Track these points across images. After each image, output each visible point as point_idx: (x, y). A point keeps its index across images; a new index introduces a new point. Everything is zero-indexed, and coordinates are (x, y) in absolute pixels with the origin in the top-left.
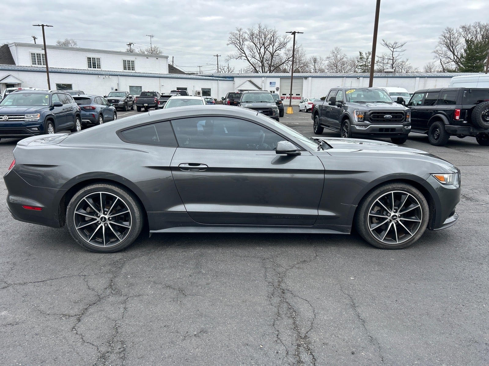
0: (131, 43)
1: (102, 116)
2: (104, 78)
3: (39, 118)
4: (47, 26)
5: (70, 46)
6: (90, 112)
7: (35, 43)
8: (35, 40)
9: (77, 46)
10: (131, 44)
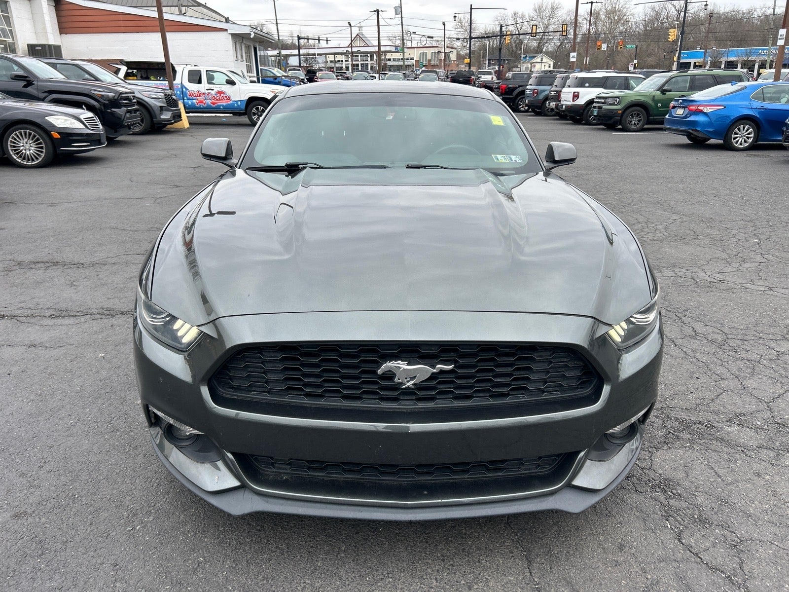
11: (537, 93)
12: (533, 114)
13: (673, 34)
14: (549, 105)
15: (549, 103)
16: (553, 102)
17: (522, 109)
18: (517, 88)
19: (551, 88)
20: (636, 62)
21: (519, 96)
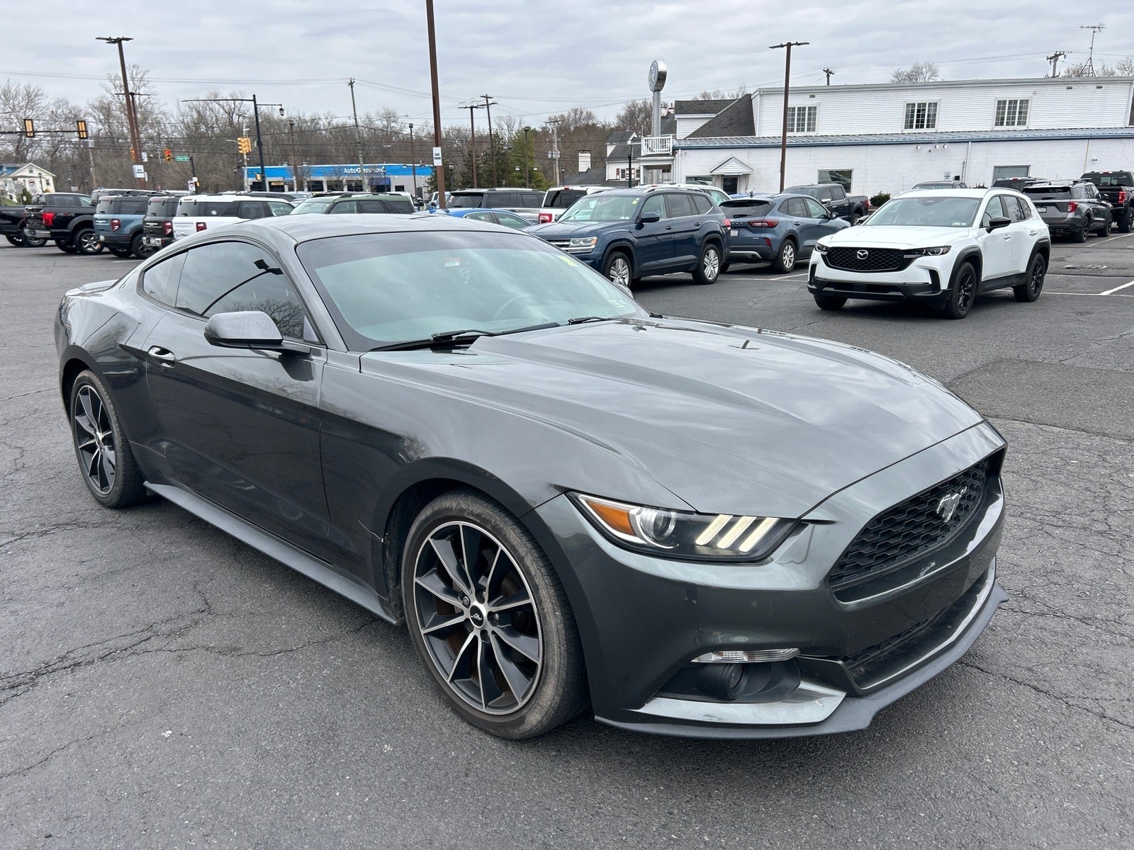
0: (1058, 53)
1: (794, 242)
2: (930, 151)
3: (593, 247)
4: (797, 44)
5: (921, 80)
6: (761, 232)
7: (828, 84)
8: (828, 76)
9: (936, 78)
10: (1060, 55)
11: (119, 224)
12: (114, 256)
13: (245, 145)
14: (149, 242)
15: (148, 239)
16: (155, 237)
17: (89, 249)
18: (74, 218)
19: (145, 217)
20: (195, 179)
21: (83, 229)
